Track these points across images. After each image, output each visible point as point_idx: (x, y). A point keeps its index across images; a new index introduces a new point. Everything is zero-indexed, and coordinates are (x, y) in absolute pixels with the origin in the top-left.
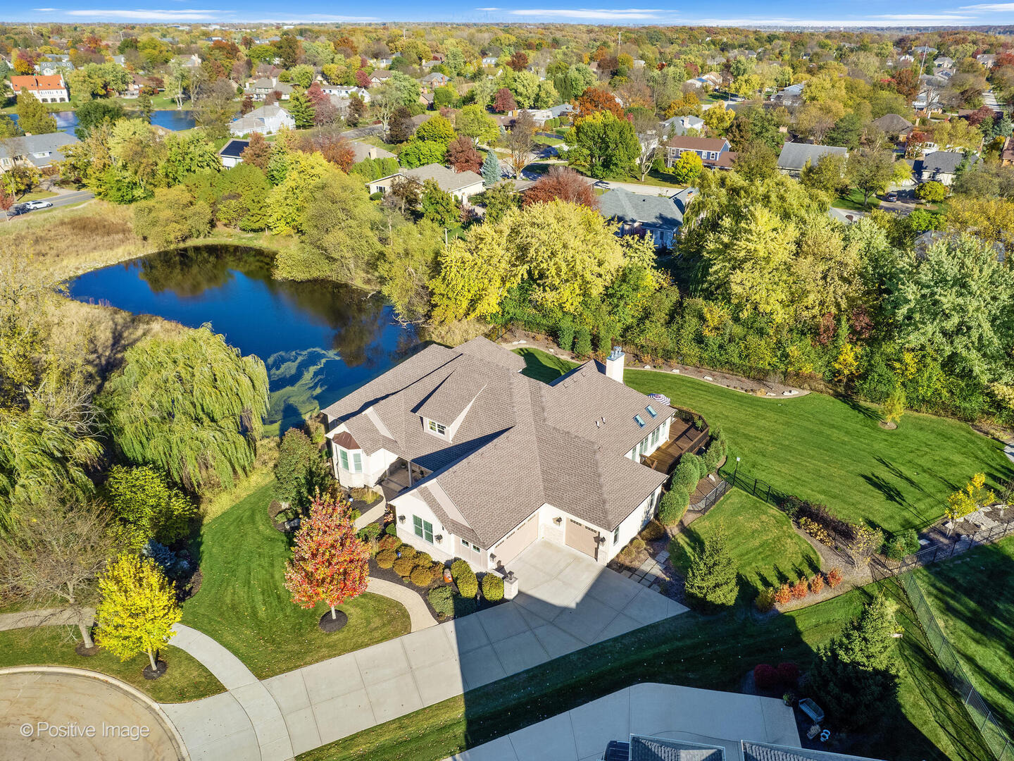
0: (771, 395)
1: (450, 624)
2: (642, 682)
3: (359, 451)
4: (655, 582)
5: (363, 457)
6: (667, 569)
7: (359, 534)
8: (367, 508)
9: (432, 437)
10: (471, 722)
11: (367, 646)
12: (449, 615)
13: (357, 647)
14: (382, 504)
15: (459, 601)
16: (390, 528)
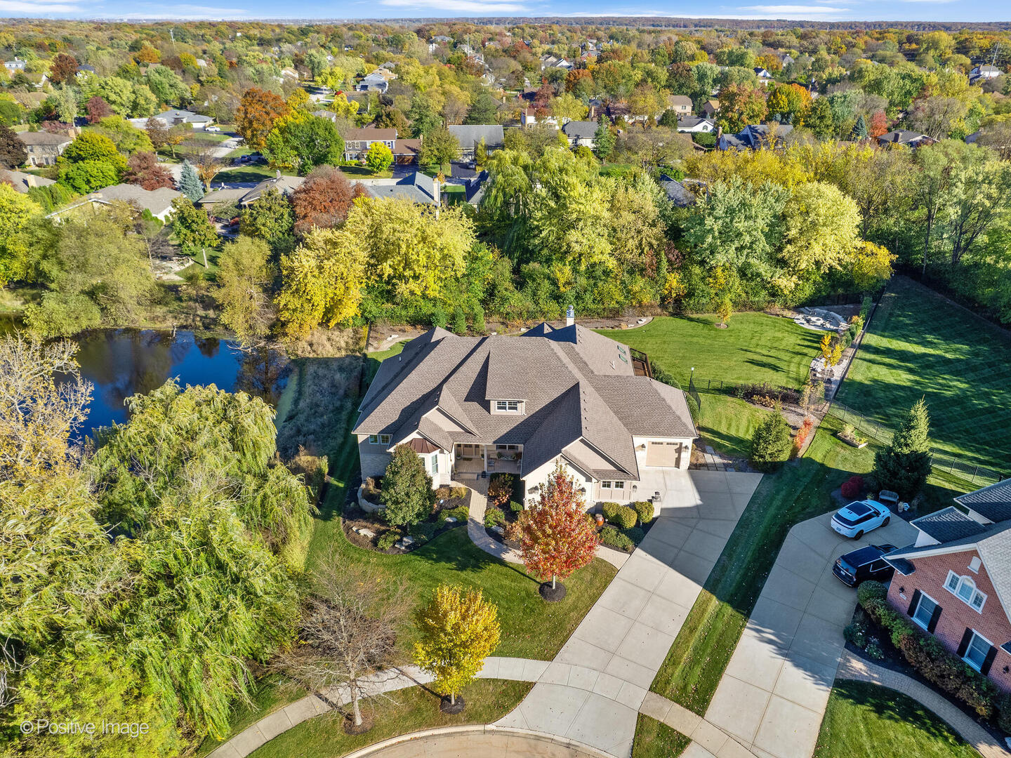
0: (631, 326)
1: (638, 551)
2: (791, 526)
3: (437, 452)
4: (726, 467)
5: (440, 456)
6: (721, 456)
7: (489, 522)
8: (466, 501)
9: (502, 416)
10: (728, 602)
11: (600, 594)
12: (630, 545)
13: (594, 600)
14: (474, 493)
15: (629, 533)
16: (514, 506)
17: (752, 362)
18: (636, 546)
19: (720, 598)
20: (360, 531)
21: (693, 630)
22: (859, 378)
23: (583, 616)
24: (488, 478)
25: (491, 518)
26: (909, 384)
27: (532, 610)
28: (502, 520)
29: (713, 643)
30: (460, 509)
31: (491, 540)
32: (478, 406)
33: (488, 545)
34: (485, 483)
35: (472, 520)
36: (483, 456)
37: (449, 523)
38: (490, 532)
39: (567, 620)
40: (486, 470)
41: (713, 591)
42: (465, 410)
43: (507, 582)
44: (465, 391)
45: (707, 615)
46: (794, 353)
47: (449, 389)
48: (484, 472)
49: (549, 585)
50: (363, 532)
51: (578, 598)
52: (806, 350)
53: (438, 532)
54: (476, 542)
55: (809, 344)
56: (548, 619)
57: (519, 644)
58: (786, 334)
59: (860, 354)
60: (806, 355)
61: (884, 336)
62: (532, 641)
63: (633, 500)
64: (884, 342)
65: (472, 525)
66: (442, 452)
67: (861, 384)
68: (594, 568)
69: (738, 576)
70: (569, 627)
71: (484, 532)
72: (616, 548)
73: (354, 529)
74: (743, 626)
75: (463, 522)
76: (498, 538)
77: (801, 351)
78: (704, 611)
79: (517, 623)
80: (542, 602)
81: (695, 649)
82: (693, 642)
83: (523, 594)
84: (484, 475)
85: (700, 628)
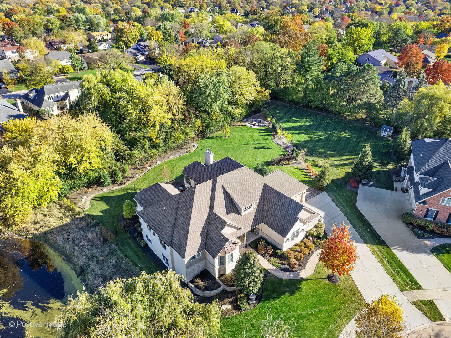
0: (193, 149)
2: (356, 207)
7: (277, 266)
9: (246, 214)
10: (377, 244)
16: (279, 252)
17: (256, 148)
19: (373, 245)
21: (382, 261)
23: (353, 280)
25: (275, 263)
26: (309, 139)
28: (280, 262)
29: (392, 262)
31: (288, 273)
32: (234, 214)
33: (289, 276)
39: (351, 286)
41: (369, 243)
44: (224, 210)
47: (217, 212)
48: (246, 245)
49: (331, 276)
54: (284, 278)
55: (263, 134)
56: (346, 290)
58: (252, 133)
62: (353, 303)
65: (272, 272)
69: (367, 233)
71: (281, 271)
74: (391, 250)
75: (267, 273)
76: (289, 270)
77: (265, 138)
78: (376, 252)
80: (336, 285)
81: (392, 268)
82: (388, 265)
83: (326, 287)
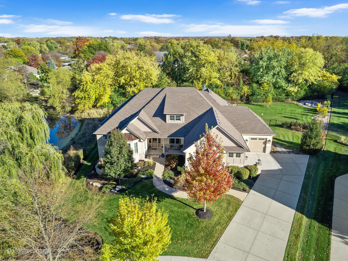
1: (252, 191)
2: (335, 178)
3: (137, 141)
4: (289, 152)
5: (139, 144)
6: (285, 148)
7: (165, 177)
8: (153, 167)
9: (172, 124)
10: (314, 219)
11: (234, 215)
12: (247, 188)
13: (230, 218)
14: (157, 164)
15: (245, 182)
16: (179, 168)
18: (250, 189)
19: (308, 217)
20: (94, 184)
21: (297, 236)
22: (336, 122)
23: (225, 228)
24: (165, 157)
25: (166, 175)
27: (192, 225)
28: (173, 176)
29: (313, 245)
30: (149, 171)
31: (166, 186)
32: (160, 119)
33: (164, 188)
34: (163, 159)
35: (155, 176)
36: (162, 147)
37: (142, 178)
38: (166, 182)
39: (214, 231)
40: (164, 153)
41: (302, 213)
42: (153, 121)
43: (176, 209)
44: (153, 112)
45: (303, 227)
46: (302, 114)
47: (145, 111)
48: (163, 154)
49: (202, 210)
50: (95, 184)
51: (220, 218)
52: (307, 114)
53: (136, 183)
54: (157, 187)
55: (308, 112)
56: (202, 230)
57: (184, 247)
58: (296, 109)
59: (332, 114)
60: (308, 115)
61: (340, 109)
62: (193, 245)
63: (246, 164)
64: (341, 111)
65: (155, 179)
66: (140, 141)
67: (337, 124)
68: (228, 200)
69: (315, 204)
70: (216, 235)
71: (162, 182)
72: (239, 189)
73: (91, 183)
74: (330, 234)
75: (150, 177)
76: (170, 185)
77: (305, 114)
78: (300, 225)
79: (183, 233)
80: (198, 220)
82: (300, 245)
83: (186, 215)
84: (163, 156)
85: (302, 235)
